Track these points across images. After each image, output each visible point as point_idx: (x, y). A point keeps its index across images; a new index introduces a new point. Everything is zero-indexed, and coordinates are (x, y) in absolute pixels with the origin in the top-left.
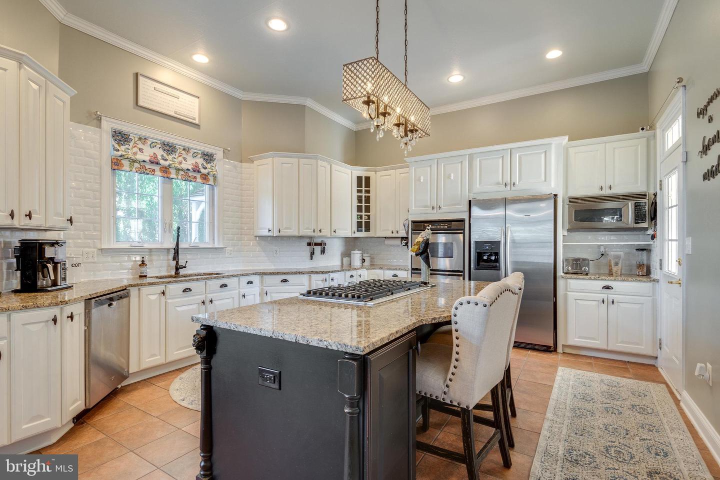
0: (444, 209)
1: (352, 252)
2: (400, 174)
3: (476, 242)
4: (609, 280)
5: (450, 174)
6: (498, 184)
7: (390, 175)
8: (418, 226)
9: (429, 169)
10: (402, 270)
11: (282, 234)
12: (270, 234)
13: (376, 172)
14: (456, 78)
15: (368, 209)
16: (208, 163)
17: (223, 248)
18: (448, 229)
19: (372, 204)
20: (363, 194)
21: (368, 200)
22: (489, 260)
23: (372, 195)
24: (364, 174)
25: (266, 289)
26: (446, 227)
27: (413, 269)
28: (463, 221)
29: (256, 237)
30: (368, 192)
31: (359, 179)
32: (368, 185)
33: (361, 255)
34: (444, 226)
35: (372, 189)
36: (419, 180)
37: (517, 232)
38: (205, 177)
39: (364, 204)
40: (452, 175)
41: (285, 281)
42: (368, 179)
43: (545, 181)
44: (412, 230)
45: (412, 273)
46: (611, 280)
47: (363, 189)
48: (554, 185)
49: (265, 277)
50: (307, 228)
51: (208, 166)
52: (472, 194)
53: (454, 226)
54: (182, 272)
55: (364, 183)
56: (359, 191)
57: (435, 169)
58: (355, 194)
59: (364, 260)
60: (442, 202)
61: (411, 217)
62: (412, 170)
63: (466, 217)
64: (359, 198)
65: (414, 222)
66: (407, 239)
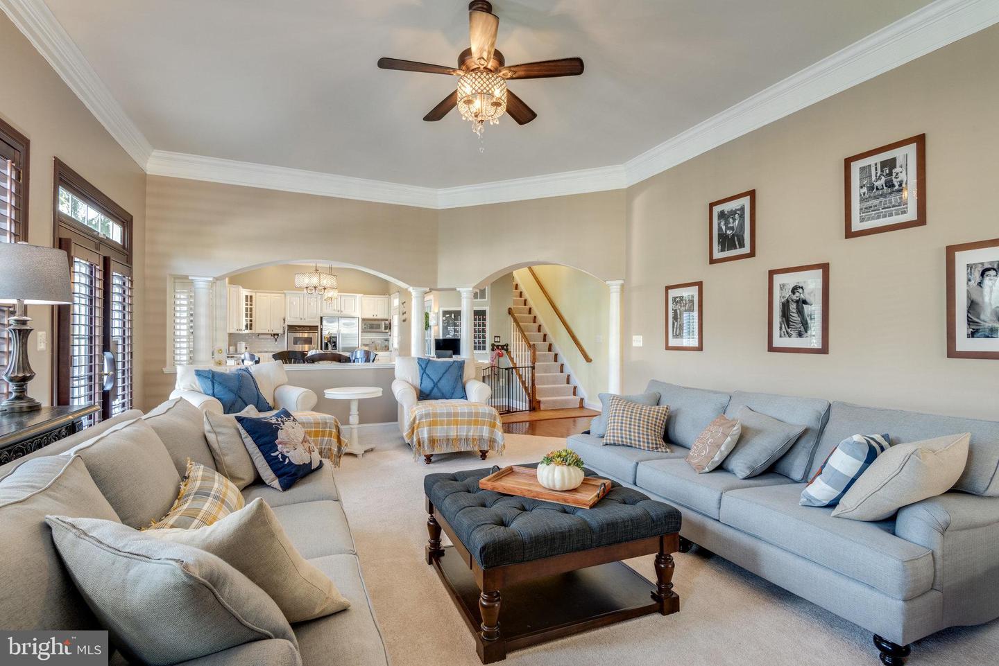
0: (307, 320)
3: (326, 337)
5: (310, 303)
6: (334, 309)
8: (292, 328)
9: (299, 298)
13: (257, 293)
15: (251, 316)
18: (310, 330)
19: (253, 313)
20: (249, 307)
21: (251, 309)
23: (253, 307)
24: (249, 294)
26: (308, 329)
28: (317, 326)
30: (251, 305)
31: (247, 297)
32: (251, 301)
33: (245, 344)
35: (253, 304)
36: (293, 303)
37: (344, 330)
39: (249, 313)
40: (312, 303)
42: (251, 297)
43: (354, 310)
44: (288, 330)
47: (249, 303)
48: (358, 314)
52: (321, 313)
53: (313, 328)
55: (249, 299)
56: (247, 305)
57: (302, 299)
58: (244, 306)
59: (246, 348)
60: (306, 316)
61: (287, 323)
62: (288, 297)
63: (319, 324)
64: (247, 309)
65: (289, 326)
66: (278, 335)
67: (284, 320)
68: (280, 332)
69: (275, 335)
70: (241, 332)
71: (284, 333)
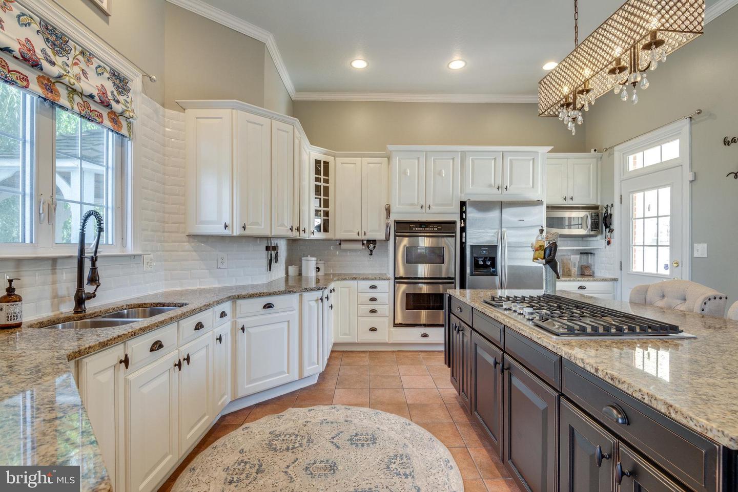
0: (434, 209)
1: (303, 258)
2: (368, 163)
3: (472, 247)
4: (584, 281)
5: (441, 170)
6: (490, 186)
7: (355, 164)
8: (405, 228)
9: (416, 161)
10: (383, 279)
11: (248, 232)
12: (227, 232)
13: (335, 157)
14: (457, 64)
16: (120, 93)
17: (140, 255)
18: (439, 231)
19: (331, 198)
20: (322, 184)
21: (326, 189)
22: (485, 266)
23: (331, 185)
24: (323, 158)
25: (241, 322)
26: (436, 229)
27: (396, 278)
28: (454, 223)
29: (189, 236)
30: (326, 181)
31: (318, 162)
32: (326, 173)
33: (315, 262)
34: (433, 228)
35: (331, 178)
36: (405, 173)
38: (115, 117)
39: (323, 196)
40: (443, 171)
41: (268, 306)
42: (326, 164)
43: (533, 187)
44: (396, 232)
45: (395, 282)
46: (585, 281)
47: (322, 177)
48: (539, 195)
49: (240, 302)
50: (283, 225)
51: (121, 98)
52: (463, 195)
53: (444, 228)
54: (91, 306)
55: (322, 168)
56: (318, 180)
57: (423, 160)
58: (313, 183)
59: (318, 269)
60: (430, 201)
61: (394, 217)
62: (395, 161)
63: (456, 218)
64: (317, 189)
65: (397, 223)
66: (374, 242)
67: (388, 211)
68: (380, 235)
69: (368, 241)
70: (305, 236)
71: (387, 239)
